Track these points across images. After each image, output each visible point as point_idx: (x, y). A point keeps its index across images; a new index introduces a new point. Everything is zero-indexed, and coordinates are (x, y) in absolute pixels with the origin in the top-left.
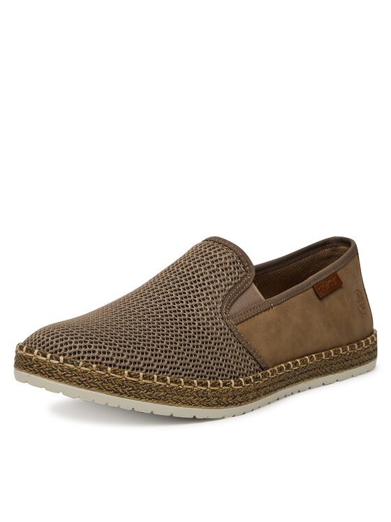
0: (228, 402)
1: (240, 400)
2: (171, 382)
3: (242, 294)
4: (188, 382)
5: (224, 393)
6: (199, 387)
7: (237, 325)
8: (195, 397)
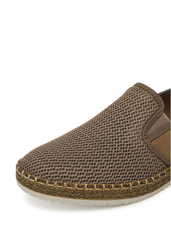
0: (144, 192)
1: (152, 189)
2: (106, 187)
3: (155, 121)
4: (117, 186)
5: (141, 188)
6: (124, 188)
7: (151, 142)
8: (122, 194)
